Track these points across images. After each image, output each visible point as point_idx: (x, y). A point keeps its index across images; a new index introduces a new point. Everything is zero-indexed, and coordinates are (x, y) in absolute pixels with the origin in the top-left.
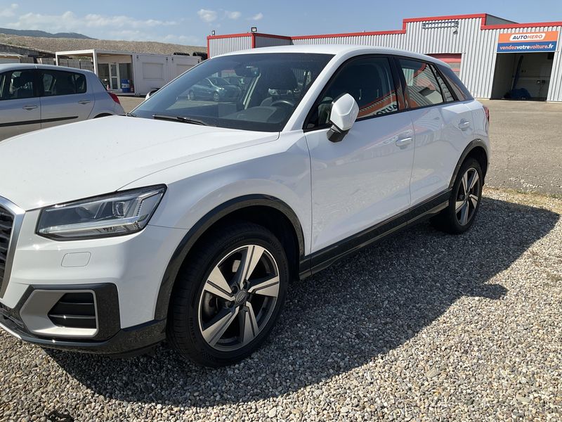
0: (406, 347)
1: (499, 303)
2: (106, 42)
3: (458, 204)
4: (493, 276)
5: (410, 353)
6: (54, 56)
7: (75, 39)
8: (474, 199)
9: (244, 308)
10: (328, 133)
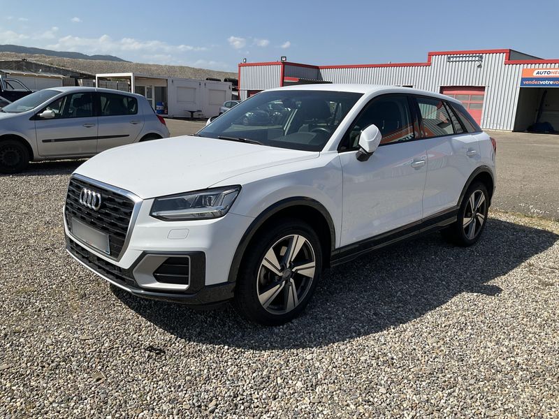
0: (413, 323)
1: (493, 298)
2: (141, 65)
3: (466, 221)
4: (491, 279)
5: (416, 327)
6: (94, 78)
7: (110, 61)
8: (481, 217)
9: (289, 283)
10: (357, 154)
